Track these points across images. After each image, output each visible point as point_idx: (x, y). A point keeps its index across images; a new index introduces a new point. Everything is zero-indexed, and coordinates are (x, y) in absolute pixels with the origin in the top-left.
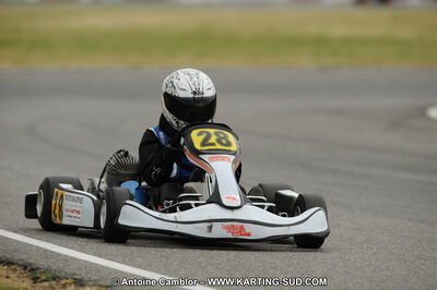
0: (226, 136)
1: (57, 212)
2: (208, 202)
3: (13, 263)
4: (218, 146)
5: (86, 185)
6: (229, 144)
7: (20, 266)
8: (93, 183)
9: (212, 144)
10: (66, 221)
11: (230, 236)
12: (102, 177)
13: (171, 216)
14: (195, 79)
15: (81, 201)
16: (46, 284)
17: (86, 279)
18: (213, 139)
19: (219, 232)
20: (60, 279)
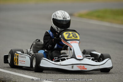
0: (75, 34)
1: (16, 61)
2: (71, 58)
4: (73, 38)
5: (25, 51)
6: (77, 37)
8: (27, 51)
9: (71, 37)
10: (20, 64)
11: (79, 69)
12: (31, 49)
13: (58, 63)
14: (64, 14)
15: (25, 57)
18: (71, 35)
19: (76, 68)
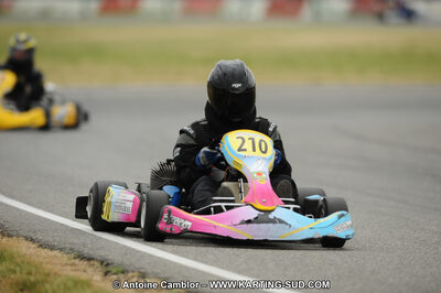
3: (93, 259)
7: (97, 260)
16: (115, 277)
17: (149, 271)
20: (128, 272)
